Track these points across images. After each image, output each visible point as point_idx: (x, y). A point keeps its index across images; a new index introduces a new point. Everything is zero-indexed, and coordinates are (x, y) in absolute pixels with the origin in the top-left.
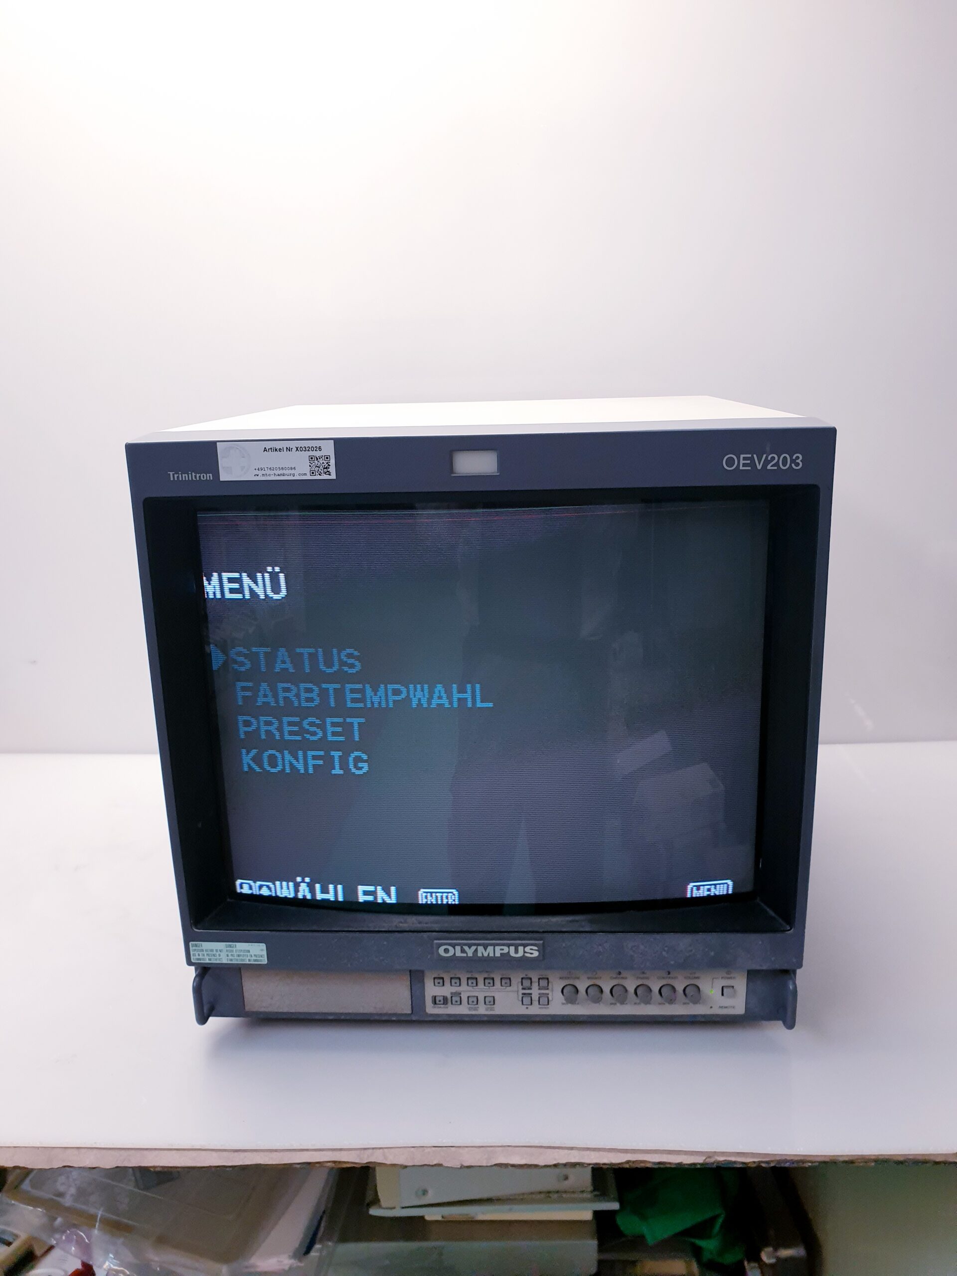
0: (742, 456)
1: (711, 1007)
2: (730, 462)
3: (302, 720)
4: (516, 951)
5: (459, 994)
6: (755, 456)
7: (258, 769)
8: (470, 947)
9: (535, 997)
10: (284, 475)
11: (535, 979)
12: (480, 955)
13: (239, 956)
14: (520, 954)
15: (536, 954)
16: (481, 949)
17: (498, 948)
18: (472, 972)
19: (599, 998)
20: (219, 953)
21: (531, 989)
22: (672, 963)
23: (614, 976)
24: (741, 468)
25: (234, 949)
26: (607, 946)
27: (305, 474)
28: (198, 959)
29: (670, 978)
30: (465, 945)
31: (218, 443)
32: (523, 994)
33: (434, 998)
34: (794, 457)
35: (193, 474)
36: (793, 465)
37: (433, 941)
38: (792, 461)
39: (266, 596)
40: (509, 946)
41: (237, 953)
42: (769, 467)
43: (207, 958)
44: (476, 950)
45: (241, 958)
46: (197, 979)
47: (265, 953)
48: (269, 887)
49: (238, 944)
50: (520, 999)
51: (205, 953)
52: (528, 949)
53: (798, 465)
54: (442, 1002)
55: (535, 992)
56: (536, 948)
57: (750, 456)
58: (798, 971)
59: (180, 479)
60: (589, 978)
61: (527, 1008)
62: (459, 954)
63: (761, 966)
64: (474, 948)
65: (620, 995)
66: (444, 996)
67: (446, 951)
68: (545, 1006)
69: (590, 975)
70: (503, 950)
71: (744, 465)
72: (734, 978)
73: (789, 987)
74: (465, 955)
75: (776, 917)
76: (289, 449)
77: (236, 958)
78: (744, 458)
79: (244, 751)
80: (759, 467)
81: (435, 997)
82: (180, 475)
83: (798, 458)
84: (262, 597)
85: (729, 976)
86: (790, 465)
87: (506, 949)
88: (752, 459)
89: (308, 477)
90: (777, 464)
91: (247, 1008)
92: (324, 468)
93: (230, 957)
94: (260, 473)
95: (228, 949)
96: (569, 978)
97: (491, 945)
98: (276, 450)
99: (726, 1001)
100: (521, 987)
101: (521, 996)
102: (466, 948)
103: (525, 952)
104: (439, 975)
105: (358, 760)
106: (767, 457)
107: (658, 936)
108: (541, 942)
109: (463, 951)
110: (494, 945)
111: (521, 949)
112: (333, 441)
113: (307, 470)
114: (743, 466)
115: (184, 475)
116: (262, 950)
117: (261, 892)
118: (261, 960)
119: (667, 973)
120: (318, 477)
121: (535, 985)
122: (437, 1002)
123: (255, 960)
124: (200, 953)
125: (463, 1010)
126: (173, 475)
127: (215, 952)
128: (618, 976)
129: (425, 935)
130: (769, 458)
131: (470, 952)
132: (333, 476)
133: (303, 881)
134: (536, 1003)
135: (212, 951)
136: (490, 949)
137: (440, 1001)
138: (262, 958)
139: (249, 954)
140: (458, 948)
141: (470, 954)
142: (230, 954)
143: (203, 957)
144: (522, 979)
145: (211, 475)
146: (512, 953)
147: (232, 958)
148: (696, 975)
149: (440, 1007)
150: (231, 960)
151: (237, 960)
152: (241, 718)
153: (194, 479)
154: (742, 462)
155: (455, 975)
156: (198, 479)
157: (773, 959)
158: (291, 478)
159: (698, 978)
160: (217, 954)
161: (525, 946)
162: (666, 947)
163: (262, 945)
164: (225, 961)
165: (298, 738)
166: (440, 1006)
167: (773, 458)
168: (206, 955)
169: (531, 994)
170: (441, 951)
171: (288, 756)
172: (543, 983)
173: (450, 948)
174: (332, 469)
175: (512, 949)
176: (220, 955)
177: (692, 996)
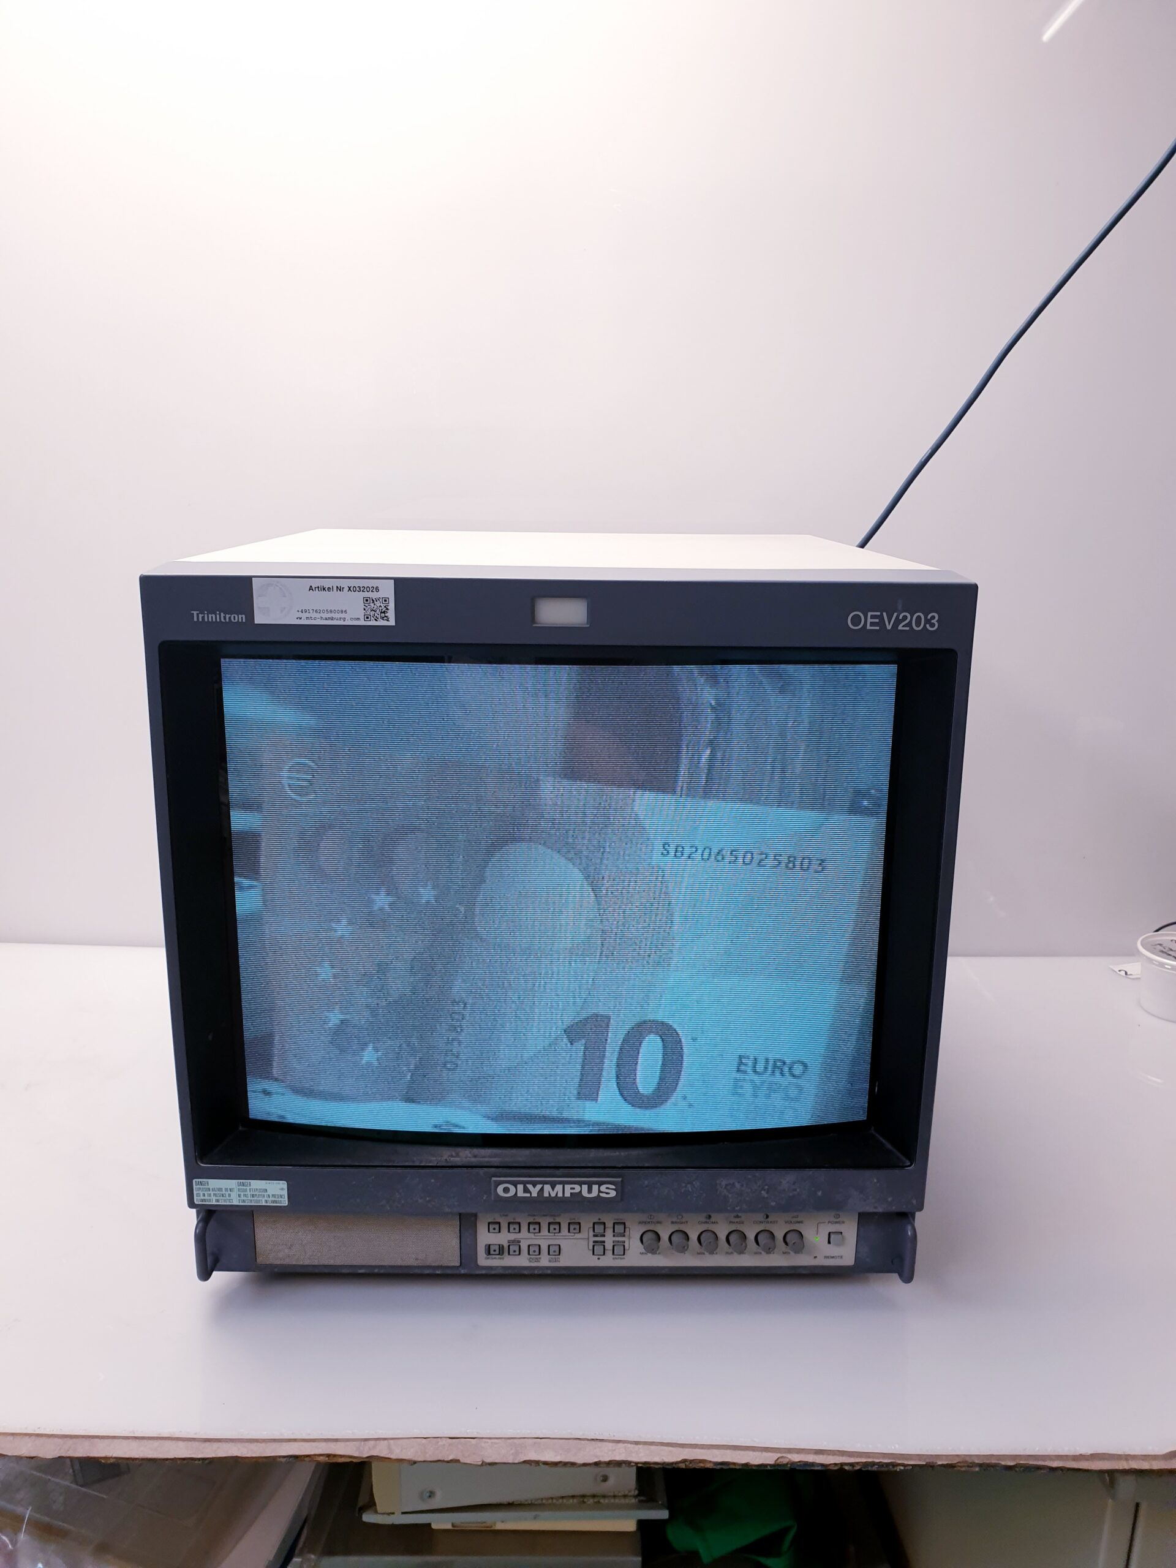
0: (870, 614)
1: (815, 1257)
2: (856, 620)
4: (590, 1191)
5: (517, 1242)
6: (885, 614)
8: (534, 1186)
9: (609, 1246)
10: (332, 619)
11: (609, 1225)
12: (546, 1195)
13: (253, 1196)
14: (595, 1193)
15: (613, 1194)
16: (547, 1188)
17: (567, 1187)
18: (534, 1215)
19: (684, 1247)
20: (229, 1192)
21: (604, 1236)
22: (773, 1204)
23: (704, 1220)
24: (868, 627)
25: (248, 1188)
26: (697, 1184)
27: (358, 619)
28: (202, 1200)
29: (768, 1222)
30: (529, 1182)
31: (253, 579)
32: (594, 1242)
33: (487, 1247)
34: (929, 617)
35: (222, 615)
36: (928, 626)
37: (491, 1178)
38: (928, 621)
40: (580, 1184)
41: (252, 1193)
42: (900, 628)
43: (214, 1198)
44: (542, 1189)
45: (256, 1198)
46: (200, 1225)
47: (285, 1193)
49: (252, 1182)
50: (591, 1248)
51: (212, 1193)
52: (603, 1188)
53: (933, 625)
54: (497, 1252)
55: (609, 1239)
56: (614, 1187)
57: (879, 613)
58: (917, 1214)
59: (206, 620)
60: (672, 1223)
61: (599, 1259)
62: (521, 1193)
63: (875, 1208)
64: (539, 1187)
65: (710, 1242)
66: (499, 1245)
67: (506, 1190)
68: (620, 1256)
69: (674, 1220)
70: (574, 1189)
71: (872, 624)
72: (843, 1222)
73: (908, 1233)
74: (528, 1195)
75: (894, 1150)
76: (339, 589)
77: (249, 1198)
78: (871, 616)
80: (889, 627)
81: (489, 1245)
82: (206, 616)
83: (933, 618)
85: (837, 1220)
86: (925, 626)
87: (577, 1188)
88: (881, 617)
89: (362, 623)
90: (909, 624)
91: (260, 1260)
92: (381, 613)
93: (242, 1198)
94: (304, 615)
95: (241, 1187)
96: (649, 1222)
97: (560, 1183)
98: (324, 589)
99: (833, 1250)
100: (591, 1233)
101: (591, 1244)
102: (530, 1187)
103: (600, 1191)
104: (494, 1219)
106: (898, 617)
107: (758, 1173)
108: (620, 1179)
109: (526, 1190)
110: (564, 1183)
111: (595, 1188)
112: (393, 581)
113: (361, 614)
114: (871, 626)
115: (210, 616)
116: (282, 1189)
118: (281, 1202)
119: (765, 1216)
120: (373, 623)
121: (609, 1233)
122: (492, 1252)
123: (274, 1202)
124: (206, 1193)
125: (522, 1261)
126: (198, 615)
127: (224, 1192)
128: (708, 1221)
129: (481, 1171)
130: (901, 617)
131: (534, 1191)
132: (392, 622)
134: (609, 1253)
135: (220, 1189)
136: (559, 1188)
137: (495, 1251)
138: (282, 1199)
139: (266, 1194)
140: (520, 1187)
141: (535, 1194)
142: (242, 1193)
143: (209, 1198)
144: (594, 1224)
145: (244, 616)
146: (585, 1193)
147: (245, 1198)
148: (799, 1219)
149: (495, 1258)
150: (244, 1201)
151: (251, 1201)
153: (223, 620)
154: (869, 620)
155: (514, 1219)
156: (227, 620)
157: (890, 1199)
158: (341, 623)
159: (801, 1222)
160: (227, 1193)
161: (600, 1184)
162: (766, 1185)
163: (283, 1183)
164: (235, 1203)
166: (494, 1256)
167: (905, 618)
168: (212, 1194)
169: (604, 1242)
170: (500, 1190)
172: (619, 1229)
173: (512, 1188)
174: (391, 614)
175: (585, 1187)
176: (229, 1195)
177: (794, 1243)
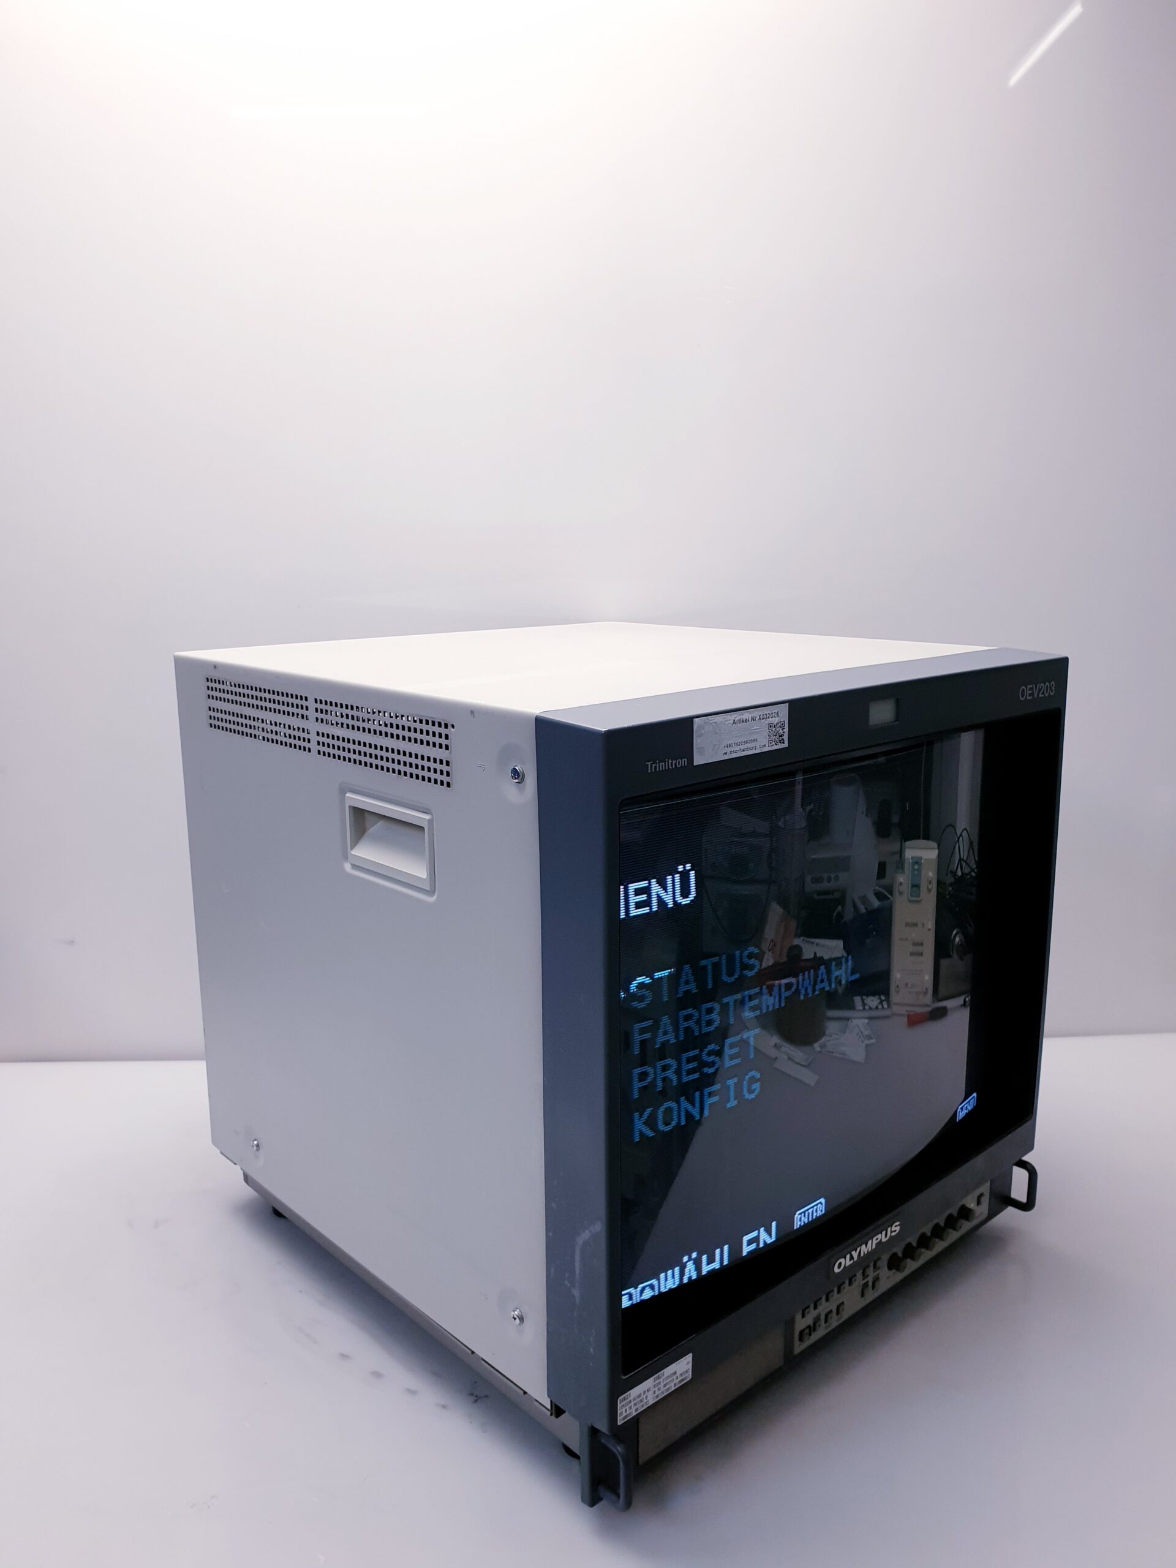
1: (972, 1222)
2: (1023, 693)
3: (701, 1051)
4: (886, 1234)
6: (1034, 686)
7: (651, 1134)
8: (856, 1251)
9: (870, 1283)
10: (748, 749)
11: (872, 1264)
12: (862, 1254)
14: (888, 1235)
15: (898, 1229)
16: (863, 1247)
17: (874, 1239)
20: (648, 1393)
21: (868, 1276)
24: (1028, 698)
25: (664, 1379)
27: (766, 746)
28: (625, 1417)
30: (854, 1249)
31: (696, 720)
32: (863, 1285)
33: (800, 1334)
35: (670, 761)
37: (829, 1260)
38: (1049, 688)
39: (675, 902)
40: (884, 1230)
41: (666, 1383)
42: (1040, 695)
43: (635, 1409)
44: (860, 1251)
45: (668, 1387)
47: (690, 1365)
48: (652, 1287)
49: (665, 1370)
50: (861, 1292)
52: (893, 1227)
53: (1052, 691)
54: (806, 1335)
55: (871, 1277)
56: (899, 1223)
57: (1032, 686)
59: (658, 770)
61: (864, 1299)
62: (848, 1263)
64: (859, 1249)
66: (807, 1327)
67: (839, 1265)
68: (875, 1289)
70: (878, 1238)
71: (1029, 695)
74: (852, 1262)
76: (753, 718)
77: (664, 1390)
78: (1029, 688)
79: (636, 1115)
80: (1036, 696)
81: (802, 1331)
82: (658, 764)
83: (1052, 686)
84: (671, 905)
86: (1049, 692)
87: (880, 1237)
88: (1033, 689)
89: (768, 748)
90: (1042, 692)
91: (640, 1459)
92: (780, 736)
93: (658, 1393)
94: (728, 750)
95: (658, 1382)
96: (893, 1247)
97: (870, 1238)
98: (743, 721)
99: (980, 1210)
100: (862, 1278)
101: (861, 1288)
102: (853, 1253)
103: (891, 1232)
105: (753, 1080)
108: (903, 1213)
109: (851, 1258)
110: (872, 1237)
111: (889, 1230)
112: (786, 704)
113: (766, 742)
115: (661, 764)
116: (688, 1363)
117: (642, 1298)
118: (685, 1378)
120: (776, 747)
121: (872, 1271)
122: (803, 1337)
123: (680, 1382)
124: (630, 1406)
125: (821, 1332)
126: (651, 764)
127: (643, 1396)
130: (1040, 688)
131: (856, 1256)
132: (786, 745)
133: (690, 1259)
134: (871, 1290)
135: (640, 1396)
136: (869, 1243)
137: (804, 1334)
138: (686, 1375)
139: (677, 1377)
140: (848, 1257)
141: (855, 1259)
142: (659, 1388)
143: (632, 1411)
144: (864, 1269)
145: (686, 760)
146: (883, 1239)
150: (659, 1396)
151: (665, 1392)
152: (637, 1071)
153: (670, 767)
154: (1028, 692)
156: (674, 767)
158: (753, 752)
161: (891, 1225)
163: (689, 1357)
164: (651, 1402)
165: (696, 1076)
166: (804, 1340)
167: (1042, 689)
168: (635, 1405)
170: (836, 1268)
171: (685, 1104)
173: (843, 1260)
174: (786, 736)
175: (884, 1233)
176: (649, 1397)
